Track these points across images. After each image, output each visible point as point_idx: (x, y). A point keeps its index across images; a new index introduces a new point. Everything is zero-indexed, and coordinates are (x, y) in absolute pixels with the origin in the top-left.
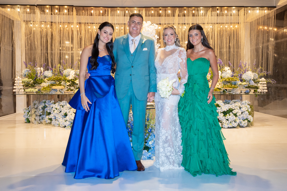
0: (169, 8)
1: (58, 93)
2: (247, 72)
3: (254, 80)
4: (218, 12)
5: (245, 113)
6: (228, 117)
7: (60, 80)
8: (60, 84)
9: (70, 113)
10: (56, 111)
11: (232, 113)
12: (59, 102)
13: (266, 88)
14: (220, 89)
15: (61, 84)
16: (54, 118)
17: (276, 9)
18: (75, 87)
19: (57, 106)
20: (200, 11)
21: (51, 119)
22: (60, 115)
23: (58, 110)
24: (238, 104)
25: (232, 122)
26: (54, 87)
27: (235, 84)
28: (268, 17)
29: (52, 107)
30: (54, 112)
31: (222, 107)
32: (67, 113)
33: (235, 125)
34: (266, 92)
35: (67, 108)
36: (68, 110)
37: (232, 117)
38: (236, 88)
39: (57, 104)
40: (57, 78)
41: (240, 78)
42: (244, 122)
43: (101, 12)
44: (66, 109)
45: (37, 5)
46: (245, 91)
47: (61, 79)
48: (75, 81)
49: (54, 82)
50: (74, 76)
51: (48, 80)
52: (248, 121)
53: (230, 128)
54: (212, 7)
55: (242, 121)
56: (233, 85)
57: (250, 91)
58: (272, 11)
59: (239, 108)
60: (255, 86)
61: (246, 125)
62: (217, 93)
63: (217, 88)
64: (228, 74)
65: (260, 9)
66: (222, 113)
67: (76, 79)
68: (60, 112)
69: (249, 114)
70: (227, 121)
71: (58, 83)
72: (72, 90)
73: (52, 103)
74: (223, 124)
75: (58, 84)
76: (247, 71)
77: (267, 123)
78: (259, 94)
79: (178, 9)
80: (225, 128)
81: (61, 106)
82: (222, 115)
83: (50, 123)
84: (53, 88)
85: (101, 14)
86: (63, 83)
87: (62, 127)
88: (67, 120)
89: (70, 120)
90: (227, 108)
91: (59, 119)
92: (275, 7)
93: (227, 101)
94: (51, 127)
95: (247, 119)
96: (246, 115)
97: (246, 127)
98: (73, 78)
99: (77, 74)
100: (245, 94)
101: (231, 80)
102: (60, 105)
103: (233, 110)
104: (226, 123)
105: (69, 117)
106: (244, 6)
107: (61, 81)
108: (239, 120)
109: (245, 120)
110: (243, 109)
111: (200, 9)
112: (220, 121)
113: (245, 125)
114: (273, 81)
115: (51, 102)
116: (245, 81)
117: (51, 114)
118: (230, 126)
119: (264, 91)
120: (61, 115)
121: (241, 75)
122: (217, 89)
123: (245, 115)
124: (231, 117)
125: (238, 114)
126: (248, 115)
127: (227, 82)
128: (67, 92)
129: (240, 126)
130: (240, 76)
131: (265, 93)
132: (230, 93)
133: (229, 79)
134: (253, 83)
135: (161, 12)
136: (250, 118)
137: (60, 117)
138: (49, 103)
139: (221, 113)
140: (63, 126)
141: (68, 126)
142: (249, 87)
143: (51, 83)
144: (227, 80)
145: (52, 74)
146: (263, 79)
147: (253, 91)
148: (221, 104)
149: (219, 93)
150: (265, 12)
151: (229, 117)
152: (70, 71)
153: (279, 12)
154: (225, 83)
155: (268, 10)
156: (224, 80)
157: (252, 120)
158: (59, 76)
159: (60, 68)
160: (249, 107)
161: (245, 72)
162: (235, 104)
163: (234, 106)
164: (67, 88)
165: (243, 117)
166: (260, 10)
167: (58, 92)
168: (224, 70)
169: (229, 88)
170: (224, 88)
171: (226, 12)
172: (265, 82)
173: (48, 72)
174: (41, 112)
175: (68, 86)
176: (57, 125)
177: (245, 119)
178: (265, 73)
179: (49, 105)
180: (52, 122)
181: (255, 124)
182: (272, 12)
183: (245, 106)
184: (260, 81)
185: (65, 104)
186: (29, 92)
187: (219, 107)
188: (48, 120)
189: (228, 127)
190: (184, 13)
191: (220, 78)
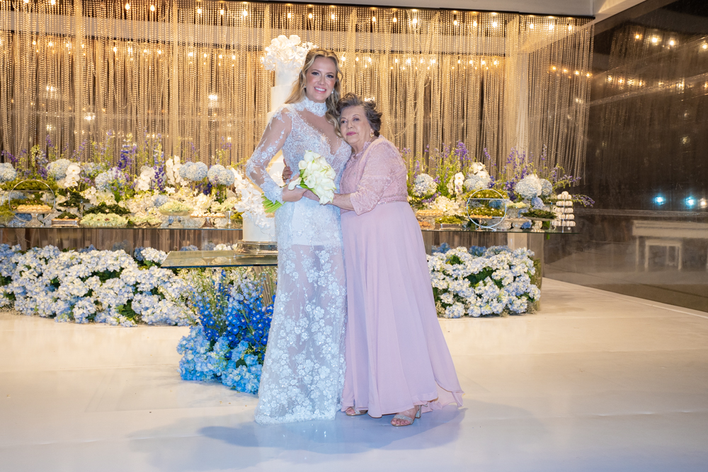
0: (333, 6)
1: (34, 224)
2: (527, 178)
3: (543, 197)
4: (456, 23)
5: (522, 279)
6: (480, 289)
7: (40, 189)
8: (38, 201)
9: (69, 278)
10: (27, 274)
11: (491, 278)
12: (37, 249)
13: (572, 217)
14: (461, 218)
15: (41, 199)
16: (20, 292)
17: (593, 22)
18: (82, 211)
19: (29, 258)
20: (411, 18)
21: (11, 296)
22: (37, 284)
23: (32, 270)
24: (505, 257)
25: (490, 300)
26: (22, 208)
27: (497, 207)
28: (574, 43)
29: (17, 263)
30: (21, 275)
31: (466, 263)
32: (60, 277)
33: (499, 308)
34: (572, 228)
35: (58, 265)
36: (62, 272)
37: (491, 290)
38: (501, 215)
39: (30, 254)
40: (31, 184)
41: (509, 192)
42: (519, 302)
43: (153, 8)
44: (57, 269)
46: (521, 224)
47: (41, 187)
48: (81, 194)
49: (22, 194)
50: (78, 178)
51: (6, 190)
52: (530, 298)
53: (486, 316)
54: (441, 9)
55: (515, 298)
56: (493, 209)
57: (534, 224)
58: (585, 26)
59: (508, 266)
60: (547, 212)
61: (523, 309)
62: (453, 229)
63: (455, 216)
64: (480, 182)
65: (556, 21)
66: (467, 280)
67: (83, 187)
68: (38, 277)
69: (532, 283)
70: (478, 298)
71: (33, 196)
72: (73, 217)
73: (15, 252)
74: (469, 306)
75: (34, 200)
76: (528, 174)
77: (570, 304)
78: (554, 231)
79: (354, 11)
80: (474, 315)
81: (40, 259)
82: (467, 282)
83: (10, 306)
84: (20, 211)
85: (152, 16)
86: (45, 196)
87: (45, 317)
88: (58, 298)
89: (69, 298)
90: (479, 266)
91: (37, 293)
92: (593, 18)
93: (477, 250)
94: (13, 316)
95: (526, 294)
96: (524, 284)
97: (524, 313)
98: (77, 185)
99: (87, 173)
100: (521, 231)
101: (487, 195)
102: (38, 256)
103: (492, 271)
104: (475, 304)
105: (65, 289)
106: (520, 11)
107: (40, 192)
108: (507, 297)
109: (521, 296)
110: (519, 269)
111: (410, 14)
112: (462, 298)
113: (521, 307)
114: (587, 199)
115: (11, 248)
116: (522, 199)
117: (11, 280)
118: (487, 310)
119: (568, 223)
120: (42, 285)
121: (512, 184)
122: (455, 219)
123: (521, 284)
124: (487, 288)
125: (505, 282)
126: (529, 285)
127: (479, 201)
128: (60, 223)
129: (509, 311)
130: (509, 185)
131: (569, 229)
132: (485, 229)
133: (485, 194)
134: (540, 205)
135: (311, 16)
136: (534, 291)
137: (37, 289)
138: (5, 251)
139: (464, 279)
140: (49, 313)
141: (62, 312)
142: (531, 214)
143: (13, 196)
144: (479, 196)
145: (15, 173)
146: (565, 194)
147: (539, 223)
148: (465, 257)
149: (459, 229)
150: (567, 29)
151: (483, 288)
152: (68, 166)
153: (600, 31)
154: (474, 203)
155: (576, 25)
156: (471, 195)
157: (539, 296)
158: (36, 178)
159: (39, 157)
160: (531, 263)
161: (522, 177)
162: (498, 256)
163: (495, 262)
164: (59, 210)
165: (517, 289)
166: (556, 24)
167: (33, 221)
168: (470, 169)
169: (484, 217)
170: (471, 216)
171: (475, 24)
172: (571, 203)
173: (4, 167)
175: (61, 205)
176: (29, 311)
177: (522, 293)
178: (566, 180)
179: (6, 256)
180: (16, 303)
181: (543, 306)
182: (585, 30)
183: (523, 263)
184: (557, 200)
185: (52, 254)
187: (460, 263)
188: (4, 299)
189: (480, 313)
190: (371, 22)
191: (461, 189)
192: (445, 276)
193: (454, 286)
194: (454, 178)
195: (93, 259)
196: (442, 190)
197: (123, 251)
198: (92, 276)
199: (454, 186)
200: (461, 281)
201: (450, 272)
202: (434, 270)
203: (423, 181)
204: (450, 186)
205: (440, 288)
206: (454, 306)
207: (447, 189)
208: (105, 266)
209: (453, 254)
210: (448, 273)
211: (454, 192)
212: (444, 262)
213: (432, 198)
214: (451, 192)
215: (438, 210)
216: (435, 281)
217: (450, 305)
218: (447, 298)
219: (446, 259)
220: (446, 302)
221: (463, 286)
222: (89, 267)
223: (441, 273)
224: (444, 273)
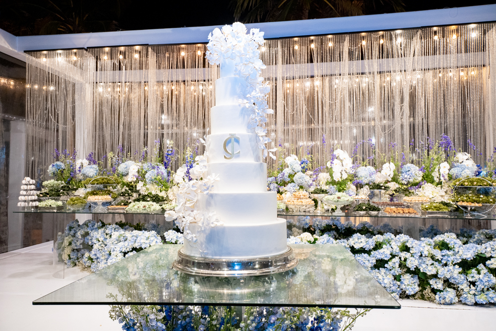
0: (329, 36)
1: (99, 210)
4: (436, 38)
6: (473, 277)
7: (109, 184)
10: (98, 246)
11: (485, 266)
14: (448, 205)
16: (95, 257)
19: (100, 233)
20: (396, 38)
21: (92, 260)
22: (104, 254)
23: (101, 243)
27: (487, 194)
29: (93, 237)
31: (456, 249)
32: (111, 251)
36: (113, 247)
37: (486, 278)
38: (491, 202)
39: (101, 230)
40: (103, 180)
45: (87, 48)
47: (109, 182)
50: (136, 175)
53: (481, 305)
54: (422, 27)
56: (482, 196)
63: (442, 202)
64: (466, 170)
66: (457, 266)
67: (137, 182)
70: (472, 286)
74: (462, 292)
79: (347, 38)
80: (469, 303)
81: (107, 234)
82: (458, 269)
83: (90, 267)
94: (90, 275)
98: (135, 179)
101: (475, 183)
102: (107, 232)
103: (487, 259)
104: (468, 292)
111: (395, 36)
112: (454, 284)
118: (482, 299)
122: (443, 206)
124: (481, 276)
127: (466, 188)
128: (113, 209)
132: (474, 216)
133: (472, 182)
135: (312, 46)
138: (93, 226)
139: (454, 265)
144: (466, 183)
145: (96, 172)
148: (454, 242)
151: (477, 277)
152: (131, 166)
154: (460, 191)
156: (458, 183)
162: (491, 242)
163: (489, 249)
168: (455, 159)
169: (473, 205)
170: (459, 204)
171: (454, 36)
174: (81, 244)
175: (119, 195)
179: (92, 230)
186: (44, 208)
187: (449, 249)
188: (88, 262)
189: (474, 302)
190: (361, 46)
191: (447, 178)
192: (434, 262)
193: (443, 272)
194: (440, 167)
195: (133, 237)
196: (428, 178)
197: (153, 232)
198: (131, 251)
199: (440, 175)
200: (451, 268)
201: (439, 257)
202: (421, 255)
203: (409, 171)
204: (435, 175)
205: (429, 273)
206: (445, 293)
207: (433, 177)
208: (140, 244)
209: (441, 239)
210: (437, 258)
211: (440, 179)
212: (432, 247)
213: (418, 185)
214: (437, 180)
215: (424, 196)
216: (424, 266)
217: (440, 291)
218: (438, 285)
219: (433, 244)
220: (436, 288)
221: (454, 273)
222: (130, 244)
223: (430, 259)
224: (433, 258)
